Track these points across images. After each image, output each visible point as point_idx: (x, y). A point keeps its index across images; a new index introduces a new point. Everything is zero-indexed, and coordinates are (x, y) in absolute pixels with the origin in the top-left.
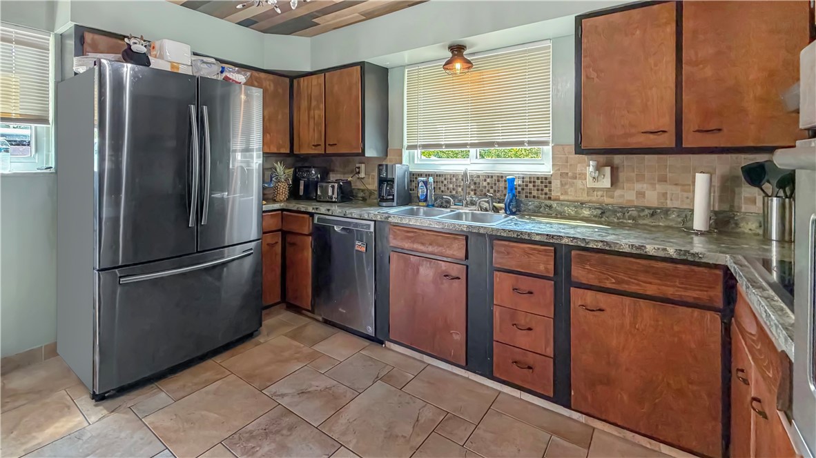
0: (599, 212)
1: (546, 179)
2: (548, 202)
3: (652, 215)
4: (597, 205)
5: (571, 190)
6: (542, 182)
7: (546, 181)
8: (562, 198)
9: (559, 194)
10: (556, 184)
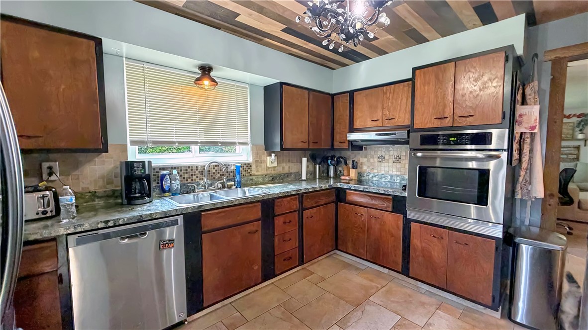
0: (272, 178)
1: (249, 164)
2: (251, 177)
3: (287, 176)
4: (271, 175)
5: (260, 169)
6: (247, 166)
7: (249, 166)
8: (256, 174)
9: (255, 172)
10: (254, 167)
